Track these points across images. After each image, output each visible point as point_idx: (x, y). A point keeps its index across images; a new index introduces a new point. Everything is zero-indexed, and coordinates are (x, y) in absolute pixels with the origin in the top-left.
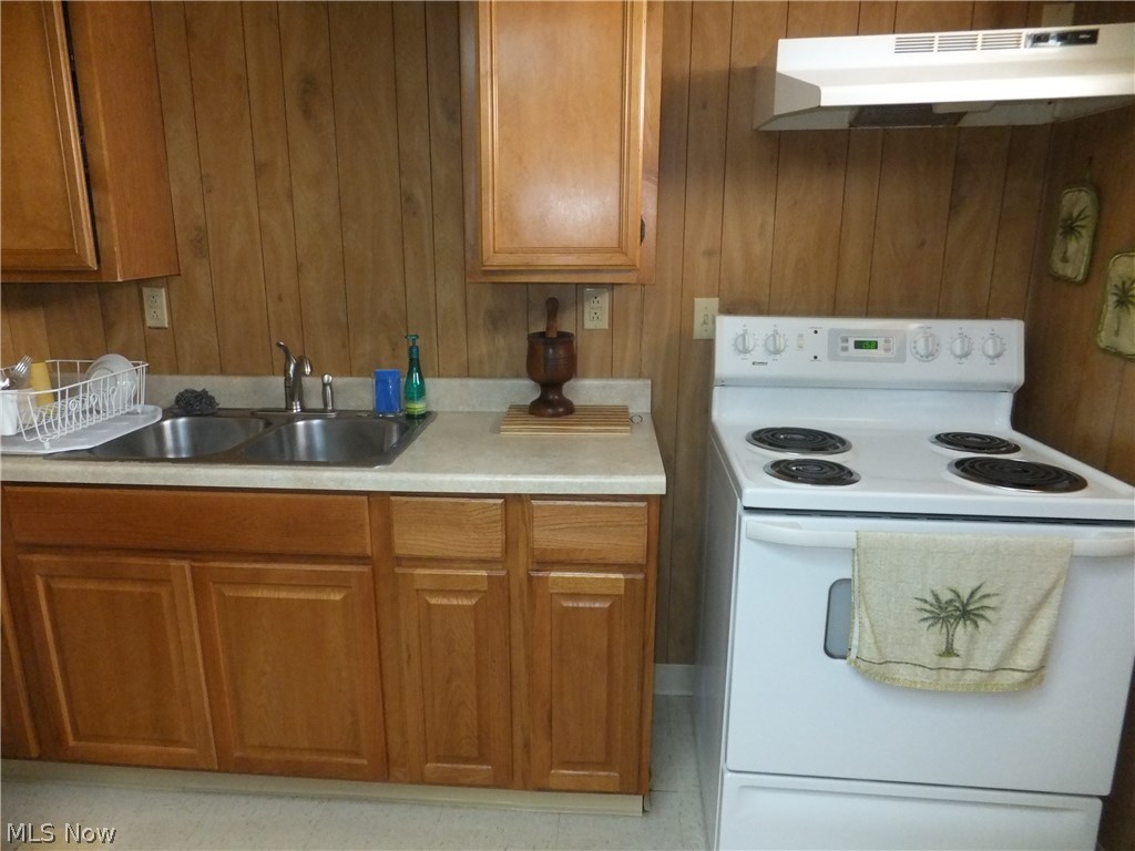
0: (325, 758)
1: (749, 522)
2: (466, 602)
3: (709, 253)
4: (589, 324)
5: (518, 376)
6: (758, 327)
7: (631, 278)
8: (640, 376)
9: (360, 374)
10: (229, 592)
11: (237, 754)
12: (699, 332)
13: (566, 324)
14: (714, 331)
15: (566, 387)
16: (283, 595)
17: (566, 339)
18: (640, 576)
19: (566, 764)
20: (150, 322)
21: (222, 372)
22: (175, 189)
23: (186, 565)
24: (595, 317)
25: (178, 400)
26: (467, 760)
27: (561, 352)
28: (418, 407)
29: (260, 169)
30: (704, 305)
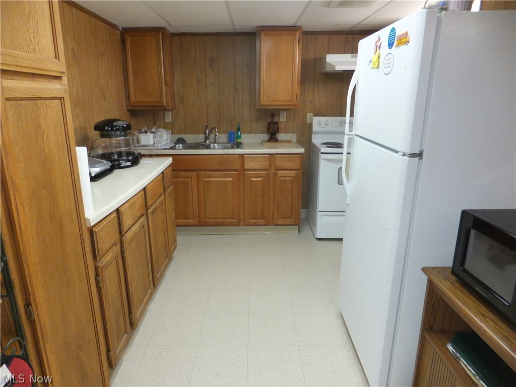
0: (225, 220)
1: (322, 156)
2: (260, 179)
3: (311, 102)
4: (281, 120)
5: (263, 133)
6: (323, 119)
7: (294, 107)
8: (294, 133)
9: (223, 133)
10: (205, 179)
11: (204, 220)
12: (308, 122)
13: (276, 120)
14: (312, 122)
15: (277, 135)
16: (218, 179)
17: (277, 123)
18: (298, 172)
19: (282, 218)
20: (166, 121)
21: (185, 134)
22: (175, 86)
23: (195, 173)
24: (282, 118)
25: (177, 140)
26: (259, 218)
27: (276, 126)
28: (239, 140)
29: (198, 81)
30: (309, 115)
